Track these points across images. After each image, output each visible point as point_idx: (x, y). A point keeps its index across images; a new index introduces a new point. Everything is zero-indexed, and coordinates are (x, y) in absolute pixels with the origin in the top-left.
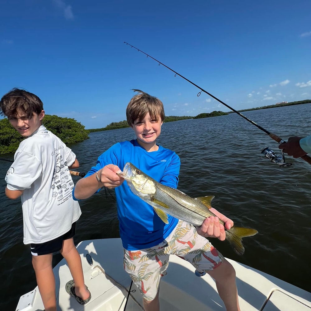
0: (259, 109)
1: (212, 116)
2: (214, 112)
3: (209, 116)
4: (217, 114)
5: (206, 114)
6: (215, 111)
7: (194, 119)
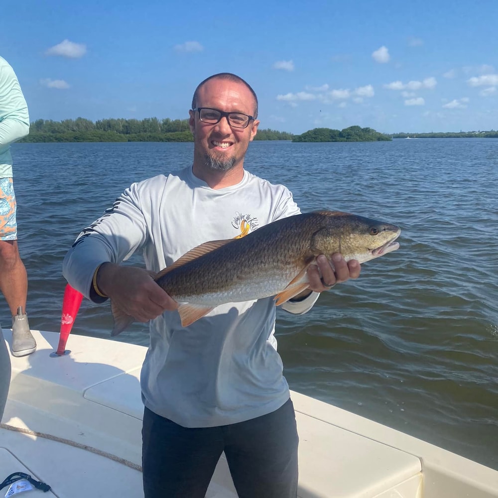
0: (476, 136)
1: (345, 139)
2: (352, 128)
3: (338, 139)
4: (360, 136)
5: (331, 131)
6: (358, 126)
7: (294, 141)
